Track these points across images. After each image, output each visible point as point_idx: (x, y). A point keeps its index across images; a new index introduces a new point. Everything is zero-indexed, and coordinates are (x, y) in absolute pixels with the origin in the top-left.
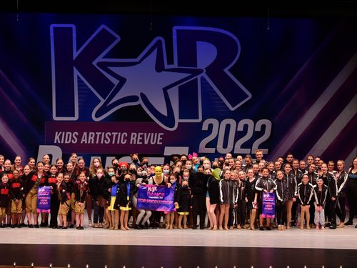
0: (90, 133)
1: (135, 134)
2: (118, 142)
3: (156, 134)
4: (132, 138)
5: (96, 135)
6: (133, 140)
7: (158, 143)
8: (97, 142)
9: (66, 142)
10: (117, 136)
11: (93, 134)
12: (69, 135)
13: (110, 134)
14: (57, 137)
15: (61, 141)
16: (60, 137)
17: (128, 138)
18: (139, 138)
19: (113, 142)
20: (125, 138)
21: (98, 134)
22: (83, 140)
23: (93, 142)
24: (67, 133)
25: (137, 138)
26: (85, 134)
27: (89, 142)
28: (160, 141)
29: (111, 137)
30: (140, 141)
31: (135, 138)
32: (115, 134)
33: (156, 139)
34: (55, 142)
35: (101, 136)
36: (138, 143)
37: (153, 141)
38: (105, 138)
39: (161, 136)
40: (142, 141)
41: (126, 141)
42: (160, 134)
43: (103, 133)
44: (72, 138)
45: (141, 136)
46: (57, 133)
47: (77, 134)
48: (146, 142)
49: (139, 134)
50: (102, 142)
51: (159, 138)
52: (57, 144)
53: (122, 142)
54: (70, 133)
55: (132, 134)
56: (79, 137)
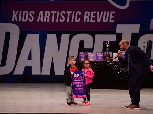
0: (46, 12)
1: (89, 13)
2: (72, 21)
3: (108, 12)
4: (85, 17)
5: (51, 14)
6: (87, 19)
7: (111, 21)
8: (53, 21)
9: (23, 20)
10: (71, 14)
11: (49, 12)
12: (26, 13)
13: (65, 13)
14: (14, 16)
15: (18, 19)
16: (18, 16)
17: (82, 17)
18: (92, 17)
19: (68, 21)
20: (79, 16)
21: (54, 12)
22: (39, 19)
23: (48, 21)
24: (24, 12)
25: (90, 17)
26: (41, 12)
27: (45, 21)
28: (112, 19)
29: (66, 16)
30: (93, 19)
31: (89, 17)
32: (69, 12)
33: (108, 17)
34: (13, 20)
35: (56, 14)
36: (91, 21)
37: (106, 19)
38: (60, 17)
39: (113, 14)
40: (95, 19)
41: (79, 19)
42: (112, 12)
43: (58, 12)
44: (29, 17)
45: (94, 14)
46: (14, 12)
47: (34, 13)
48: (99, 20)
49: (93, 13)
50: (57, 21)
51: (112, 17)
52: (14, 22)
53: (76, 21)
54: (27, 12)
55: (86, 12)
56: (36, 16)
